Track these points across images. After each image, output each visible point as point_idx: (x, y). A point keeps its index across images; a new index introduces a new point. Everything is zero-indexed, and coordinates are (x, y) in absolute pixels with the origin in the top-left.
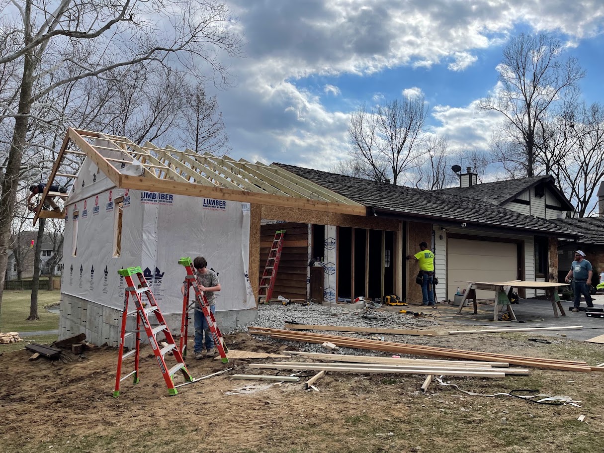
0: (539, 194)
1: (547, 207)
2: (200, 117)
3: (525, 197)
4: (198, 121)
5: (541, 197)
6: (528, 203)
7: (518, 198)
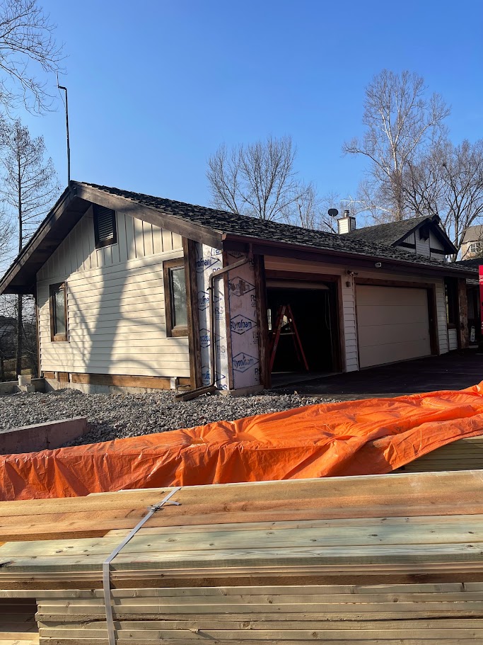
0: (424, 236)
1: (432, 250)
2: (23, 161)
3: (410, 240)
4: (19, 165)
5: (425, 239)
6: (413, 247)
7: (404, 241)
